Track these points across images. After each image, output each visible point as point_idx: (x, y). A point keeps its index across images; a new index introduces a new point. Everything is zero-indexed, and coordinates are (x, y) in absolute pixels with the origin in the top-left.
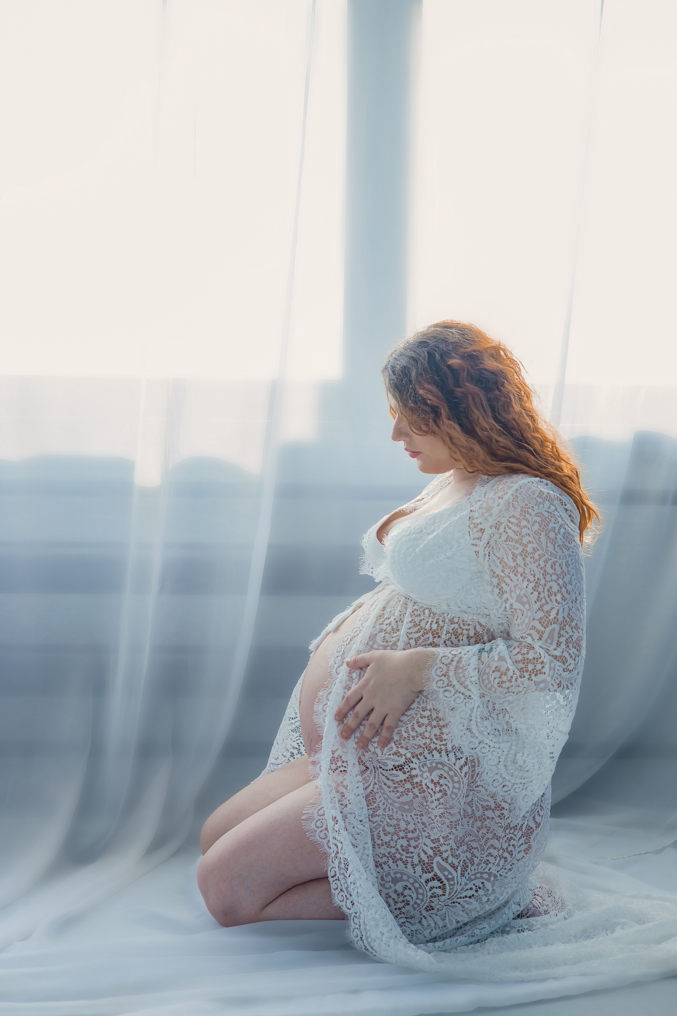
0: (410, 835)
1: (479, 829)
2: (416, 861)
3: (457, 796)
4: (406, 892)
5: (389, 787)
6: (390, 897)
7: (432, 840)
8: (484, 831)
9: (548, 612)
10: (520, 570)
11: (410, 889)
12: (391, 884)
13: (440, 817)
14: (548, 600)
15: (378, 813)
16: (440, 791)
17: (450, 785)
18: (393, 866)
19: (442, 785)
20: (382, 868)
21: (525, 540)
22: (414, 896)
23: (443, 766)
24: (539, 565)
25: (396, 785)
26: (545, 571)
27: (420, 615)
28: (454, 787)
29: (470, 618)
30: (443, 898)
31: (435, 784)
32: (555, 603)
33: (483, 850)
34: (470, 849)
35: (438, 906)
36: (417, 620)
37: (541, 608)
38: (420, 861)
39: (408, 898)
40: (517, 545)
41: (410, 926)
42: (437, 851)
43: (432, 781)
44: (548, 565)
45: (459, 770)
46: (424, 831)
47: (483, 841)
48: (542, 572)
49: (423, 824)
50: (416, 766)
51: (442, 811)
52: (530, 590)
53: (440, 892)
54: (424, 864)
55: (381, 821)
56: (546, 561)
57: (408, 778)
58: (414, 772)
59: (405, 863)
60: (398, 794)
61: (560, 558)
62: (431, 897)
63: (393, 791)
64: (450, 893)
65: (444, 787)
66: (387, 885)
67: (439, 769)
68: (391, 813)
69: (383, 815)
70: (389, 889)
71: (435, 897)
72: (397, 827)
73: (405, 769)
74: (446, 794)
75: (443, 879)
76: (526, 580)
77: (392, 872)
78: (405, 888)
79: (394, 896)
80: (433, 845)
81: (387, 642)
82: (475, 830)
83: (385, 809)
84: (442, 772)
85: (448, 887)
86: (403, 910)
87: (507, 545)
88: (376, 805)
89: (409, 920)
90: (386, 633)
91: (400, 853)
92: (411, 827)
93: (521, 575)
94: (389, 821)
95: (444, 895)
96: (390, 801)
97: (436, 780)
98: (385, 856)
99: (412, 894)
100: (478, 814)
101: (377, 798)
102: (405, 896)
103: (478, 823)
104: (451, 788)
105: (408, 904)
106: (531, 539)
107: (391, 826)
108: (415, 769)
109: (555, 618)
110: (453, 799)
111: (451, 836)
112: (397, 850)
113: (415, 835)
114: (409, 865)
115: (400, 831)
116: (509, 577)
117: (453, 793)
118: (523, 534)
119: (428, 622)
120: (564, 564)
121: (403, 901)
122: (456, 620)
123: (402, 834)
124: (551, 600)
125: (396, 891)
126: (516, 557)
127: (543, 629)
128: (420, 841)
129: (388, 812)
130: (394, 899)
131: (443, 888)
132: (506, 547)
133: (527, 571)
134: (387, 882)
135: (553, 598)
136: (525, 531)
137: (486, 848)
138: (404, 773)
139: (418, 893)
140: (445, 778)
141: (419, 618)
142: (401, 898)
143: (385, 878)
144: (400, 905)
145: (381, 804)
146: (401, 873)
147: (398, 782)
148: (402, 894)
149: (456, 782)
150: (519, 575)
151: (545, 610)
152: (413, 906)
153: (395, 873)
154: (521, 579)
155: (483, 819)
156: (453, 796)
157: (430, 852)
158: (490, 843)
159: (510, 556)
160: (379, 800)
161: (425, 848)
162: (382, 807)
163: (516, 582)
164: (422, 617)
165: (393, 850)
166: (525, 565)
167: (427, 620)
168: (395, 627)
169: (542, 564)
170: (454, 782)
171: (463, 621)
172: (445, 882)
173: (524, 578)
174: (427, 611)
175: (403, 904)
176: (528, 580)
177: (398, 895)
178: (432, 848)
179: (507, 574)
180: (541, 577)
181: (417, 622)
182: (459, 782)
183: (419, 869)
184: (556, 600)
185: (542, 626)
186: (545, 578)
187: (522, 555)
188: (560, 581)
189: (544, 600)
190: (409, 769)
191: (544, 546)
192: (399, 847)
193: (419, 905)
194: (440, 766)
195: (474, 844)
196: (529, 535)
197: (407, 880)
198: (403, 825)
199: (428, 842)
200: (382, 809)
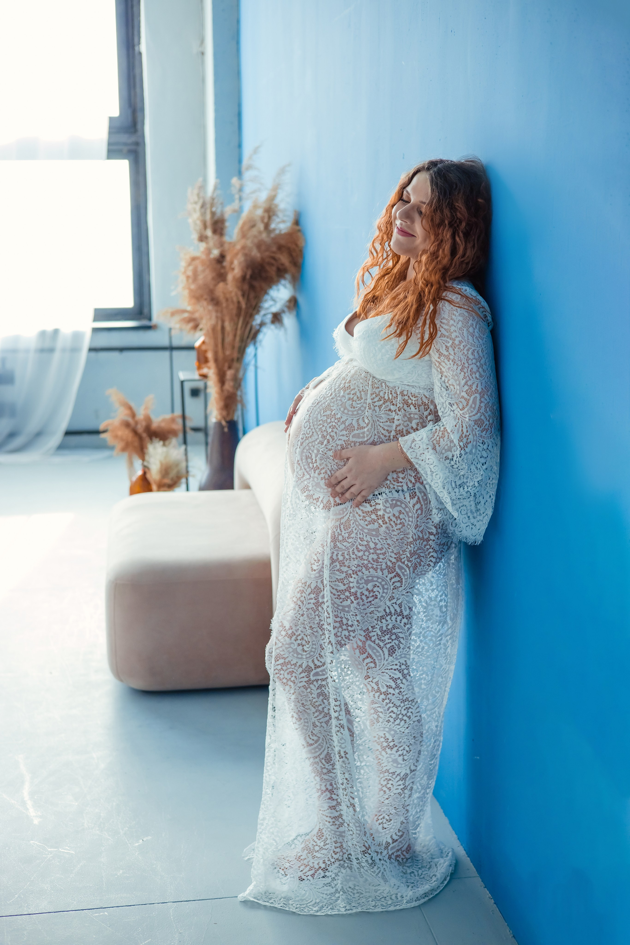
0: (378, 552)
1: (425, 546)
2: (384, 566)
3: (411, 526)
4: (375, 589)
5: (359, 516)
6: (363, 594)
7: (395, 554)
8: (428, 547)
9: (471, 386)
10: (452, 357)
11: (378, 587)
12: (364, 585)
13: (401, 540)
14: (471, 377)
15: (352, 536)
16: (401, 523)
17: (407, 519)
18: (366, 572)
19: (401, 519)
20: (357, 575)
21: (453, 336)
22: (381, 591)
23: (401, 504)
24: (464, 353)
25: (365, 515)
26: (468, 357)
27: (378, 388)
28: (409, 521)
29: (417, 391)
30: (401, 589)
31: (396, 518)
32: (475, 379)
33: (427, 558)
34: (419, 556)
35: (397, 596)
36: (377, 391)
37: (466, 383)
38: (387, 567)
39: (377, 593)
40: (448, 340)
41: (377, 613)
42: (399, 559)
43: (394, 515)
44: (470, 352)
45: (412, 508)
46: (389, 549)
47: (427, 553)
48: (466, 358)
49: (388, 544)
50: (381, 502)
51: (402, 536)
52: (459, 371)
53: (398, 584)
54: (390, 568)
55: (354, 542)
56: (468, 350)
57: (373, 510)
58: (378, 507)
59: (376, 570)
60: (366, 523)
61: (477, 347)
62: (393, 589)
63: (363, 520)
64: (405, 585)
65: (403, 520)
66: (361, 586)
67: (398, 506)
68: (361, 536)
69: (356, 537)
70: (362, 588)
71: (396, 588)
72: (367, 546)
73: (372, 503)
74: (404, 526)
75: (401, 575)
76: (455, 364)
77: (365, 577)
78: (375, 586)
79: (366, 593)
80: (396, 556)
81: (354, 408)
82: (423, 546)
83: (357, 533)
84: (400, 509)
85: (404, 581)
86: (373, 602)
87: (442, 340)
88: (350, 530)
89: (376, 609)
90: (353, 401)
91: (371, 564)
92: (379, 546)
93: (452, 361)
94: (360, 542)
95: (401, 586)
96: (360, 527)
97: (397, 514)
98: (359, 566)
99: (379, 590)
100: (425, 537)
101: (351, 524)
102: (374, 592)
103: (425, 543)
104: (407, 521)
105: (376, 598)
106: (457, 334)
107: (363, 545)
108: (379, 504)
109: (476, 389)
110: (409, 529)
111: (407, 550)
112: (369, 561)
113: (383, 551)
114: (379, 570)
115: (371, 549)
116: (444, 362)
117: (408, 524)
118: (452, 331)
119: (385, 393)
120: (480, 351)
121: (373, 596)
122: (405, 393)
123: (372, 551)
124: (472, 377)
125: (367, 589)
126: (448, 349)
127: (469, 398)
128: (387, 554)
129: (359, 536)
130: (366, 595)
131: (401, 581)
132: (441, 341)
133: (456, 358)
134: (361, 584)
135: (474, 376)
136: (453, 328)
137: (429, 557)
138: (371, 506)
139: (384, 589)
140: (403, 514)
141: (378, 390)
142: (371, 594)
143: (359, 581)
144: (370, 599)
145: (354, 529)
146: (372, 577)
147: (366, 512)
148: (372, 590)
149: (410, 517)
150: (451, 361)
151: (469, 384)
152: (380, 599)
153: (367, 577)
154: (452, 363)
155: (428, 540)
156: (409, 527)
157: (394, 560)
158: (431, 554)
159: (444, 347)
160: (352, 526)
161: (391, 559)
162: (355, 532)
163: (449, 366)
164: (380, 389)
165: (366, 562)
166: (455, 354)
167: (384, 391)
168: (359, 396)
169: (466, 353)
170: (409, 517)
171: (411, 393)
172: (402, 577)
173: (455, 363)
174: (383, 384)
175: (372, 598)
176: (457, 365)
177: (369, 591)
178: (395, 558)
179: (442, 360)
180: (465, 362)
181: (377, 393)
182: (412, 517)
183: (386, 572)
184: (476, 377)
185: (468, 395)
186: (468, 362)
187: (452, 347)
188: (478, 364)
189: (468, 378)
190: (374, 504)
191: (466, 339)
192: (370, 559)
193: (384, 597)
194: (399, 503)
195: (422, 555)
196: (456, 331)
197: (376, 581)
198: (372, 545)
199: (393, 555)
200: (354, 533)
